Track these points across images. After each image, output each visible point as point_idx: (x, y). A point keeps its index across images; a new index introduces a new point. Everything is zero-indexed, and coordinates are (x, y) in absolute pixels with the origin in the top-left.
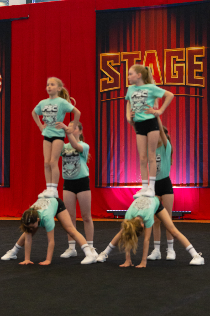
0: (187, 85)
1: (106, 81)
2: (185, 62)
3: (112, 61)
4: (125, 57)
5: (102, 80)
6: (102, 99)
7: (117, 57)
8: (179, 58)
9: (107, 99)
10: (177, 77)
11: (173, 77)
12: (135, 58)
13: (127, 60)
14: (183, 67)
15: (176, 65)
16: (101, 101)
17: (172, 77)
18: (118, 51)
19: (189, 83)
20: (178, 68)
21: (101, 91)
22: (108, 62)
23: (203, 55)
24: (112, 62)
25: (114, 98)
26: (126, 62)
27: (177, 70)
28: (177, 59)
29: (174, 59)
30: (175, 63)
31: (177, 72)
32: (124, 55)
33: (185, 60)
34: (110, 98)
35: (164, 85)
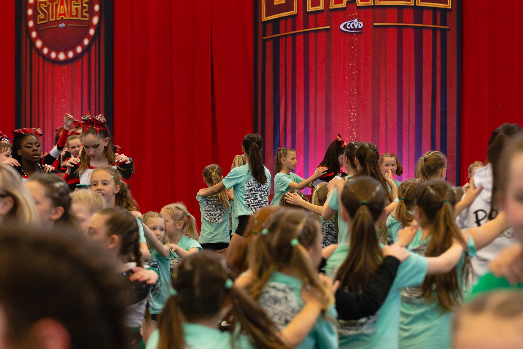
9: (274, 34)
16: (264, 38)
19: (422, 1)
25: (286, 32)
34: (279, 33)
35: (374, 7)
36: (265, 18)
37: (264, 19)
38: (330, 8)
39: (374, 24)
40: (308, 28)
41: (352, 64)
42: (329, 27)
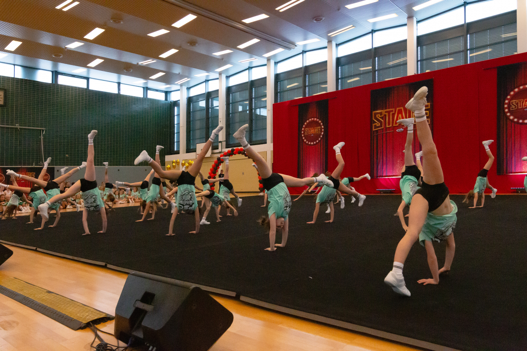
1: (376, 125)
3: (379, 115)
4: (386, 112)
6: (374, 134)
7: (382, 112)
12: (392, 112)
13: (387, 114)
18: (382, 109)
22: (377, 115)
23: (429, 107)
32: (385, 111)
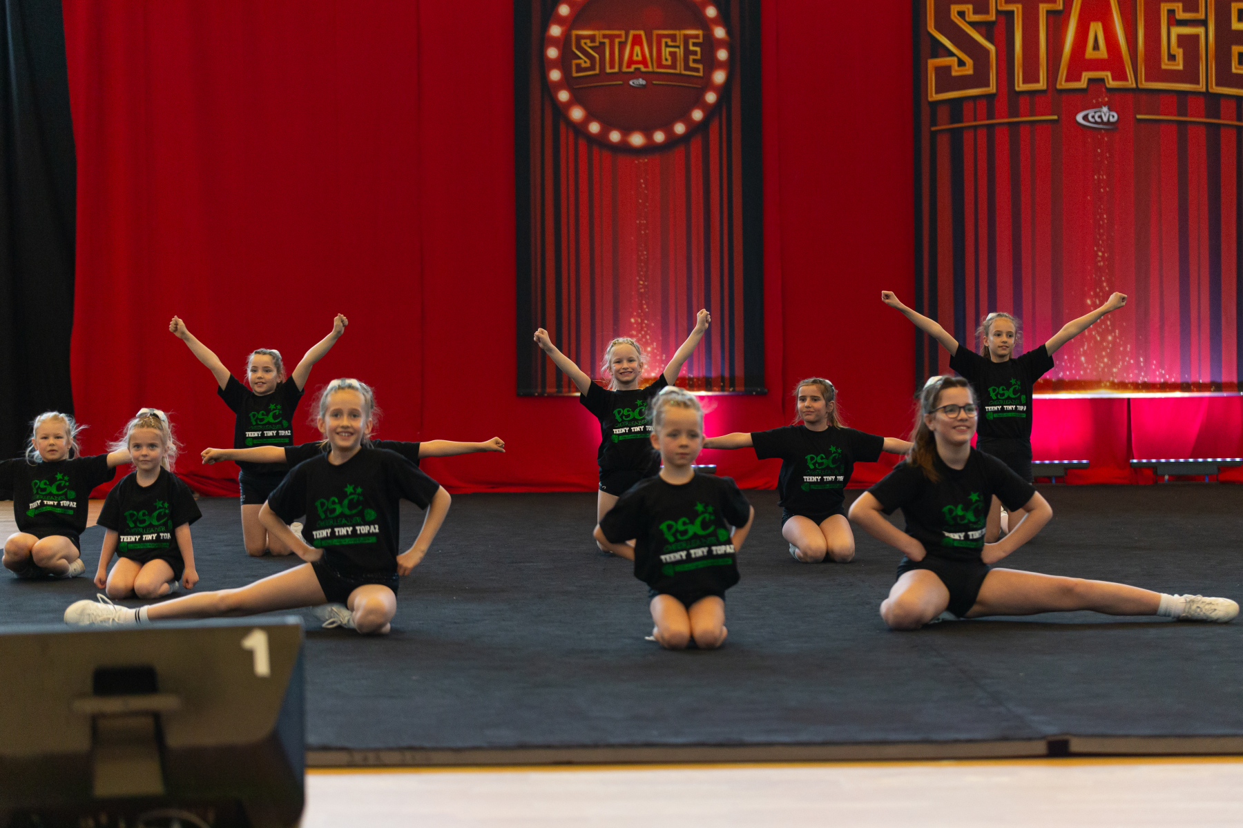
0: (1210, 90)
2: (1204, 23)
5: (933, 63)
8: (1185, 10)
9: (952, 123)
10: (1181, 67)
11: (1166, 65)
14: (1197, 37)
15: (1176, 31)
16: (933, 129)
17: (1163, 67)
19: (1217, 84)
20: (1181, 38)
21: (930, 99)
24: (968, 9)
25: (975, 120)
26: (1012, 12)
27: (1179, 46)
28: (1178, 14)
29: (1171, 13)
30: (1173, 25)
31: (1179, 53)
33: (1203, 17)
34: (960, 121)
35: (1137, 90)
36: (934, 95)
37: (932, 96)
38: (1058, 87)
39: (1139, 117)
40: (1017, 116)
41: (1099, 178)
42: (1055, 117)
